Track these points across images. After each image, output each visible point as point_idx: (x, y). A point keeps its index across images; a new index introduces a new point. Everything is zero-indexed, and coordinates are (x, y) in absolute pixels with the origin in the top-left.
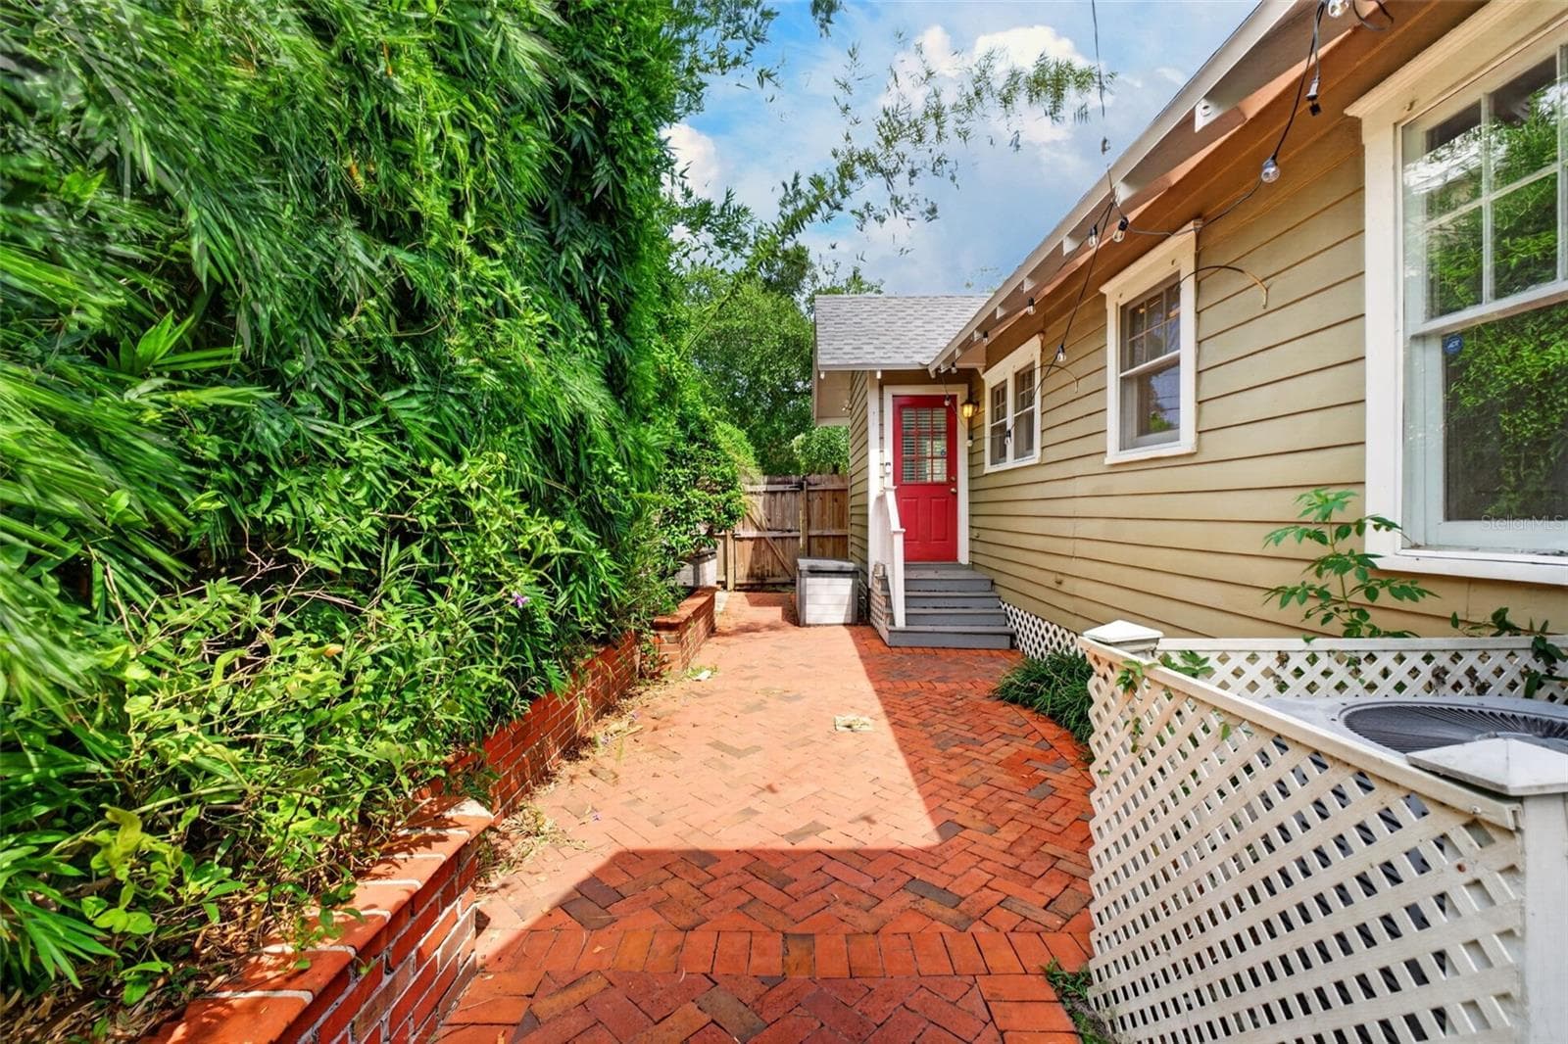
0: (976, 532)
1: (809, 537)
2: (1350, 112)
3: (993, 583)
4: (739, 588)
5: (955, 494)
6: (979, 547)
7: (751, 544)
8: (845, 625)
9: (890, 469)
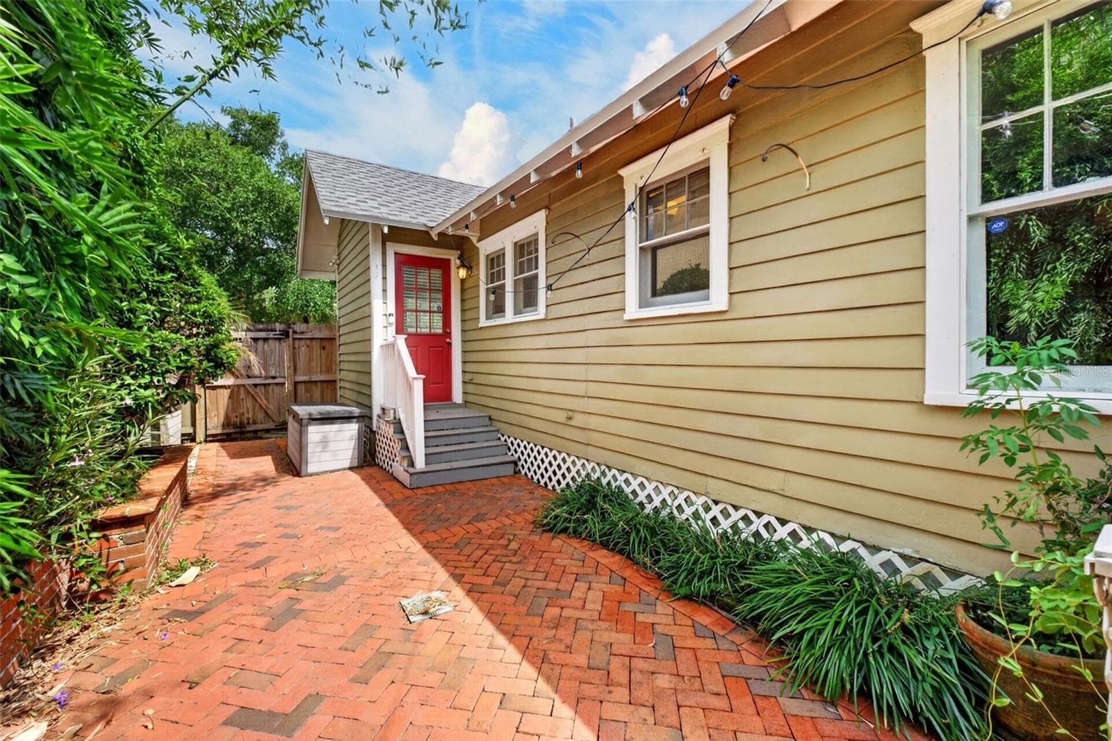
0: (468, 377)
1: (296, 383)
2: (917, 25)
3: (490, 419)
4: (209, 439)
5: (450, 344)
6: (471, 388)
7: (226, 393)
8: (351, 469)
9: (393, 319)
